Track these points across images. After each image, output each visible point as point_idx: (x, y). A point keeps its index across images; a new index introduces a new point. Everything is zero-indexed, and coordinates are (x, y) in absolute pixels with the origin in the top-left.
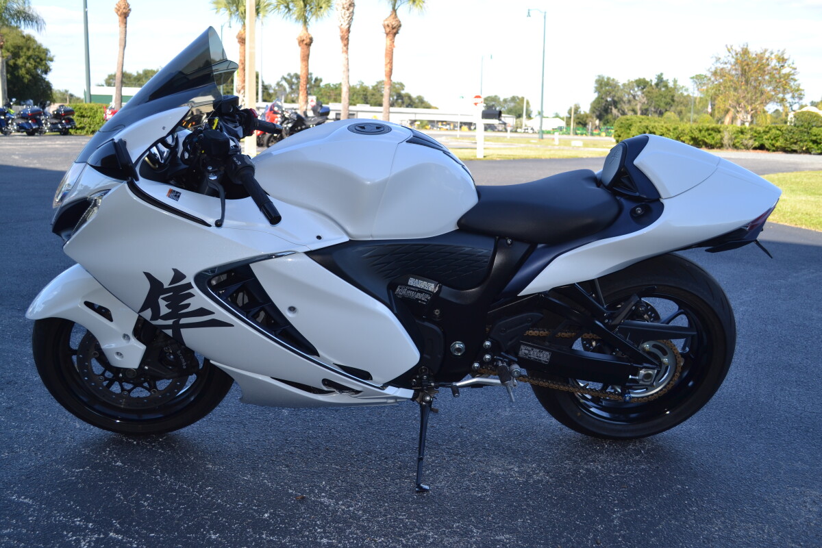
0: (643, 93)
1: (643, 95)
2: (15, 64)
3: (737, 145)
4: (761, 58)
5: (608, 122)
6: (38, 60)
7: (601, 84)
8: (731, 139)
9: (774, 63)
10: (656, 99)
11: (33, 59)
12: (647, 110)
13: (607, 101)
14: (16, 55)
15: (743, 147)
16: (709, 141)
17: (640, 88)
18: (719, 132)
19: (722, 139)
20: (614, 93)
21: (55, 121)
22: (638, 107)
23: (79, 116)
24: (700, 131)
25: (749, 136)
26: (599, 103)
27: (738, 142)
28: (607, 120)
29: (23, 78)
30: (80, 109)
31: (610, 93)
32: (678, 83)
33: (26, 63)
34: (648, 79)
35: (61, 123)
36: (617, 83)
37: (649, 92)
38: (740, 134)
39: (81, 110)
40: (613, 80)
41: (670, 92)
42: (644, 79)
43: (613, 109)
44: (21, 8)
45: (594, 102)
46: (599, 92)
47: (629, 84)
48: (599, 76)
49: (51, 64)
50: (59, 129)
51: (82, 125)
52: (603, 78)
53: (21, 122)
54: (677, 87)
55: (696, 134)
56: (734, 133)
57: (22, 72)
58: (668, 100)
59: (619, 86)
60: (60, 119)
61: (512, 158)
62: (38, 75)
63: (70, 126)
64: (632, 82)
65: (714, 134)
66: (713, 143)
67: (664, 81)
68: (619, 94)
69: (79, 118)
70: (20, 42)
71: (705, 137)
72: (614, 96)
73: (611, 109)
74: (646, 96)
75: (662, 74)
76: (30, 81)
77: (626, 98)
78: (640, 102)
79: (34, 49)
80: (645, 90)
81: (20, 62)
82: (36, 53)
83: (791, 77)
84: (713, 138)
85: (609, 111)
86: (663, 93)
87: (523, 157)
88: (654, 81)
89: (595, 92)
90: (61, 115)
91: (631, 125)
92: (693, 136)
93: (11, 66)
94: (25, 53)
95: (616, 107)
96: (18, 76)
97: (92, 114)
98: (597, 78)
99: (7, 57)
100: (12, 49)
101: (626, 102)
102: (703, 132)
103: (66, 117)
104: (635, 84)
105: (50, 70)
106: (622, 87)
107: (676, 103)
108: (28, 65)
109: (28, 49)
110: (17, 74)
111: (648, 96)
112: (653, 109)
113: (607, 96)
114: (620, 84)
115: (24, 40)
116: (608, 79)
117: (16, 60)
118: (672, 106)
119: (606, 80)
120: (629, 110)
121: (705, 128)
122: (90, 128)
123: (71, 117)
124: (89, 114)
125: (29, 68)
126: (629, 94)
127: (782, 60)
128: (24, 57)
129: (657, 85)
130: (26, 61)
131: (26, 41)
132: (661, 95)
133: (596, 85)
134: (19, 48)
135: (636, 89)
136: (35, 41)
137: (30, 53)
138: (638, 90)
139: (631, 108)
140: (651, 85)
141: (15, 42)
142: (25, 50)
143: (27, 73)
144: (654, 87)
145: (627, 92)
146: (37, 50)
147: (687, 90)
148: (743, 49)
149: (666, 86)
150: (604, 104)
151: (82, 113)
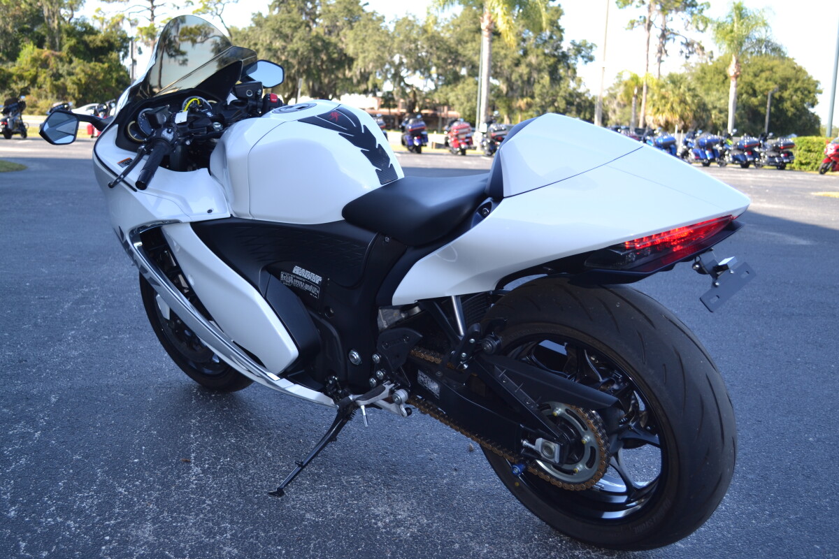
2: (781, 97)
6: (806, 92)
11: (801, 92)
14: (783, 87)
21: (772, 154)
23: (805, 151)
29: (787, 111)
30: (808, 143)
33: (792, 96)
35: (779, 157)
39: (809, 145)
44: (764, 37)
49: (818, 97)
50: (776, 162)
51: (808, 160)
53: (736, 153)
57: (787, 105)
60: (779, 152)
62: (804, 108)
63: (788, 160)
69: (806, 153)
70: (790, 73)
76: (794, 114)
79: (804, 81)
81: (786, 94)
82: (805, 85)
90: (780, 148)
93: (776, 99)
94: (794, 85)
96: (783, 109)
97: (820, 149)
99: (773, 89)
100: (780, 81)
103: (785, 150)
105: (818, 103)
108: (795, 98)
109: (797, 81)
110: (781, 107)
115: (794, 72)
117: (783, 93)
122: (816, 163)
123: (791, 150)
124: (816, 149)
125: (795, 101)
128: (791, 89)
130: (793, 93)
131: (797, 72)
134: (789, 80)
136: (805, 73)
137: (797, 85)
141: (785, 73)
142: (793, 82)
143: (792, 107)
146: (806, 82)
151: (809, 147)
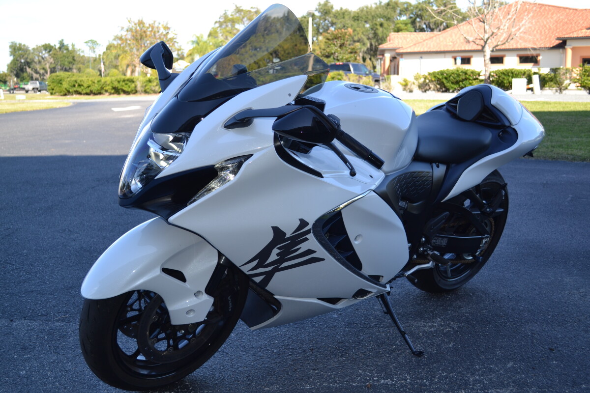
0: (50, 55)
1: (50, 57)
3: (148, 90)
4: (153, 28)
5: (24, 79)
7: (14, 49)
8: (142, 86)
9: (162, 30)
10: (61, 59)
12: (54, 68)
13: (21, 62)
15: (152, 92)
16: (126, 88)
17: (47, 51)
18: (133, 82)
19: (136, 87)
20: (26, 56)
22: (47, 66)
24: (119, 82)
25: (155, 84)
26: (15, 64)
27: (148, 89)
28: (23, 77)
31: (23, 56)
32: (76, 47)
34: (52, 44)
36: (28, 47)
37: (54, 54)
38: (148, 82)
40: (24, 45)
41: (71, 53)
42: (49, 44)
43: (28, 68)
45: (11, 63)
46: (14, 56)
47: (37, 48)
48: (12, 43)
52: (16, 44)
54: (76, 49)
55: (116, 84)
56: (145, 82)
58: (70, 59)
59: (29, 50)
61: (4, 112)
64: (39, 47)
65: (129, 84)
66: (129, 90)
67: (65, 46)
68: (30, 56)
71: (123, 86)
72: (27, 58)
73: (26, 69)
74: (53, 57)
75: (63, 40)
77: (36, 59)
78: (48, 62)
80: (51, 53)
83: (175, 40)
84: (129, 87)
85: (24, 70)
86: (65, 55)
87: (13, 110)
88: (58, 46)
89: (11, 55)
91: (61, 80)
92: (114, 86)
95: (29, 67)
98: (10, 44)
101: (38, 62)
102: (121, 83)
104: (42, 48)
106: (32, 51)
107: (76, 63)
111: (54, 56)
112: (59, 67)
113: (21, 58)
114: (30, 49)
116: (20, 44)
118: (73, 64)
119: (18, 46)
120: (40, 69)
121: (122, 80)
126: (39, 56)
127: (167, 28)
129: (60, 48)
132: (64, 56)
133: (10, 50)
135: (44, 52)
138: (45, 53)
139: (41, 67)
140: (55, 49)
144: (58, 50)
145: (37, 55)
147: (83, 52)
148: (139, 21)
149: (67, 49)
150: (19, 65)
